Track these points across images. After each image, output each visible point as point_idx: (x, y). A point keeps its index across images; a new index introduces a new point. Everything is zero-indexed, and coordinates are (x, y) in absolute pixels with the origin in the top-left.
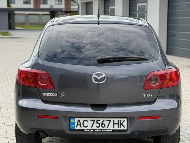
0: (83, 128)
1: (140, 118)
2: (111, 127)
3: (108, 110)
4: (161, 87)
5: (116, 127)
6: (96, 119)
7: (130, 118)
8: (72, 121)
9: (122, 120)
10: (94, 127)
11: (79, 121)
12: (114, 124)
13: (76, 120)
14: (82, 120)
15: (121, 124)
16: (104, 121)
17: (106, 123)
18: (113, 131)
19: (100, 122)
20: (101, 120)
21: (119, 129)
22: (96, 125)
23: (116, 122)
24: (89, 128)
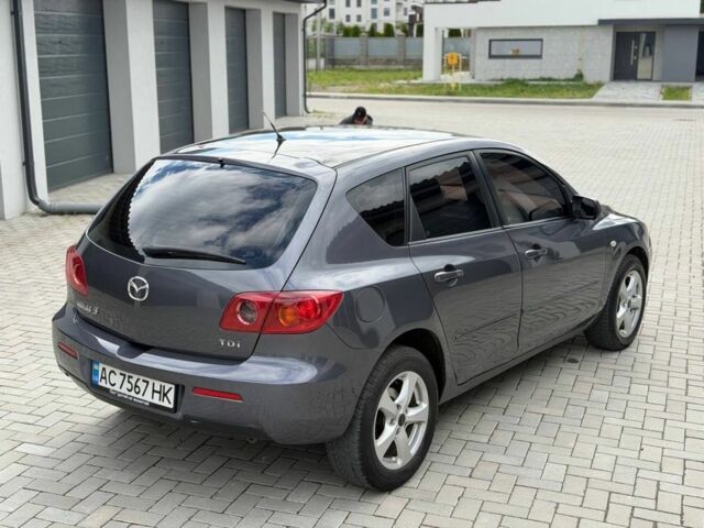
0: (108, 386)
1: (195, 389)
2: (148, 397)
3: (146, 359)
4: (262, 329)
5: (156, 401)
6: (127, 374)
7: (181, 385)
8: (95, 367)
9: (168, 386)
10: (124, 390)
11: (104, 369)
12: (154, 391)
13: (101, 366)
14: (108, 369)
15: (165, 395)
16: (138, 380)
17: (142, 385)
18: (152, 405)
19: (133, 381)
20: (135, 377)
21: (161, 403)
22: (127, 385)
23: (157, 388)
24: (117, 388)
